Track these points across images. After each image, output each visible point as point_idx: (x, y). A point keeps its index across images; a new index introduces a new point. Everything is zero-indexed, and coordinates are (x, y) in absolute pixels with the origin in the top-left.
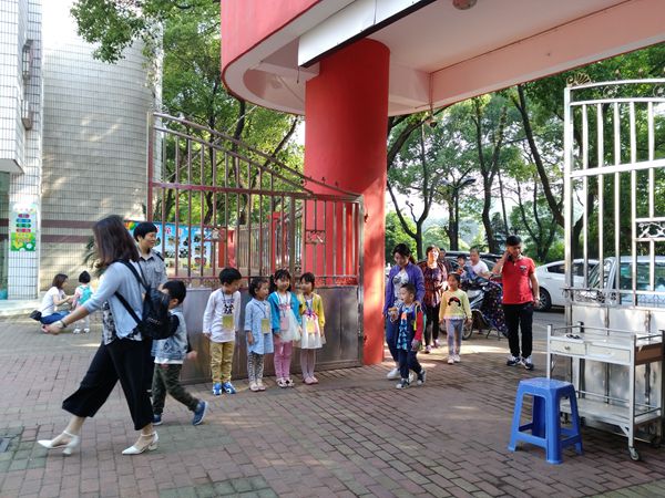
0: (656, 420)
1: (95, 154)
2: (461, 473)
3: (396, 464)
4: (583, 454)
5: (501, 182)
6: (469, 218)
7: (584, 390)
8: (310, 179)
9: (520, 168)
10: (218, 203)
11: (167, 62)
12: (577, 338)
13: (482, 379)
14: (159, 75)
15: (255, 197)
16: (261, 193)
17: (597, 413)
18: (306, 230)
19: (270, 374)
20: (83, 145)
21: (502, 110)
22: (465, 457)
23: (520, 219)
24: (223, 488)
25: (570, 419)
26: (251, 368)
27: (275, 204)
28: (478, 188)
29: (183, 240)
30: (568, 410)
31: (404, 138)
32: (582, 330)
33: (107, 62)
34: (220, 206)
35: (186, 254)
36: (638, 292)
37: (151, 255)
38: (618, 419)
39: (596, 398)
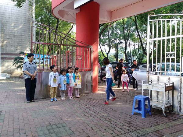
0: (170, 106)
1: (16, 34)
2: (119, 121)
3: (102, 119)
4: (151, 115)
5: (129, 43)
6: (121, 53)
8: (77, 41)
9: (135, 39)
10: (51, 48)
11: (36, 8)
12: (150, 84)
13: (124, 96)
14: (34, 11)
15: (62, 46)
16: (64, 45)
17: (155, 105)
18: (76, 56)
19: (67, 95)
20: (12, 31)
21: (130, 23)
22: (120, 117)
23: (134, 53)
24: (54, 126)
25: (148, 106)
26: (61, 94)
27: (67, 49)
28: (123, 44)
29: (41, 59)
30: (148, 104)
31: (103, 30)
32: (151, 82)
33: (19, 7)
34: (52, 49)
35: (43, 63)
36: (167, 72)
37: (32, 63)
38: (161, 106)
39: (155, 100)
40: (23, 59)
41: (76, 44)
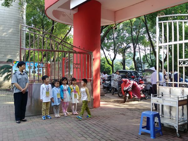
5: (139, 47)
6: (129, 59)
8: (75, 47)
17: (167, 122)
18: (74, 64)
21: (139, 24)
22: (125, 137)
31: (107, 33)
32: (162, 95)
39: (167, 117)
41: (73, 50)
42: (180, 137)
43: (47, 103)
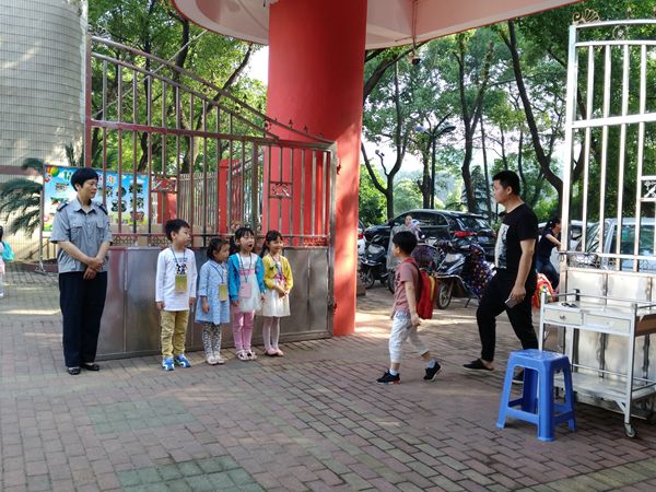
3: (377, 442)
4: (576, 431)
5: (483, 131)
6: (444, 172)
7: (577, 363)
8: (275, 122)
9: (506, 114)
10: (154, 147)
12: (572, 306)
13: (464, 352)
15: (199, 141)
16: (205, 135)
17: (591, 388)
18: (270, 182)
21: (488, 45)
22: (450, 435)
24: (188, 469)
25: (562, 395)
26: (207, 339)
27: (221, 149)
28: (456, 136)
30: (562, 385)
31: (379, 76)
32: (578, 298)
34: (156, 150)
36: (640, 257)
38: (614, 393)
39: (591, 372)
40: (39, 189)
41: (270, 134)
42: (636, 438)
43: (178, 315)
